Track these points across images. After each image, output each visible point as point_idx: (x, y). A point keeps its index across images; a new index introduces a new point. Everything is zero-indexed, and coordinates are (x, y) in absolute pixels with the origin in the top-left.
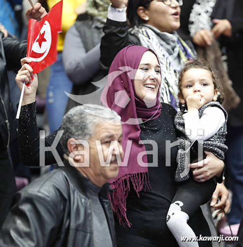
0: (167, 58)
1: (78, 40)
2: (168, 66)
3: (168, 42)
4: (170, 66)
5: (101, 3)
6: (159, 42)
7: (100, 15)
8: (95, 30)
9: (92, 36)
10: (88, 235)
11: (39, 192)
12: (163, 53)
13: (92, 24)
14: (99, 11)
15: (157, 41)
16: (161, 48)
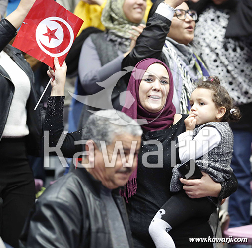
0: (184, 68)
1: (94, 52)
2: (185, 75)
3: (184, 53)
4: (187, 75)
5: (116, 18)
6: (177, 53)
7: (115, 29)
8: (110, 43)
9: (107, 48)
10: (107, 235)
11: (57, 198)
12: (180, 63)
13: (107, 37)
14: (114, 25)
15: (175, 52)
16: (179, 58)
